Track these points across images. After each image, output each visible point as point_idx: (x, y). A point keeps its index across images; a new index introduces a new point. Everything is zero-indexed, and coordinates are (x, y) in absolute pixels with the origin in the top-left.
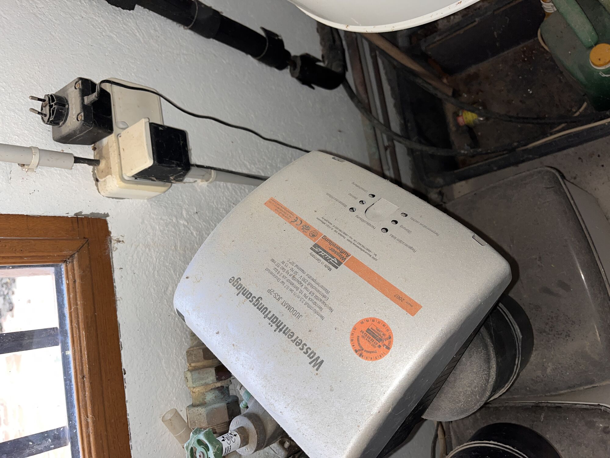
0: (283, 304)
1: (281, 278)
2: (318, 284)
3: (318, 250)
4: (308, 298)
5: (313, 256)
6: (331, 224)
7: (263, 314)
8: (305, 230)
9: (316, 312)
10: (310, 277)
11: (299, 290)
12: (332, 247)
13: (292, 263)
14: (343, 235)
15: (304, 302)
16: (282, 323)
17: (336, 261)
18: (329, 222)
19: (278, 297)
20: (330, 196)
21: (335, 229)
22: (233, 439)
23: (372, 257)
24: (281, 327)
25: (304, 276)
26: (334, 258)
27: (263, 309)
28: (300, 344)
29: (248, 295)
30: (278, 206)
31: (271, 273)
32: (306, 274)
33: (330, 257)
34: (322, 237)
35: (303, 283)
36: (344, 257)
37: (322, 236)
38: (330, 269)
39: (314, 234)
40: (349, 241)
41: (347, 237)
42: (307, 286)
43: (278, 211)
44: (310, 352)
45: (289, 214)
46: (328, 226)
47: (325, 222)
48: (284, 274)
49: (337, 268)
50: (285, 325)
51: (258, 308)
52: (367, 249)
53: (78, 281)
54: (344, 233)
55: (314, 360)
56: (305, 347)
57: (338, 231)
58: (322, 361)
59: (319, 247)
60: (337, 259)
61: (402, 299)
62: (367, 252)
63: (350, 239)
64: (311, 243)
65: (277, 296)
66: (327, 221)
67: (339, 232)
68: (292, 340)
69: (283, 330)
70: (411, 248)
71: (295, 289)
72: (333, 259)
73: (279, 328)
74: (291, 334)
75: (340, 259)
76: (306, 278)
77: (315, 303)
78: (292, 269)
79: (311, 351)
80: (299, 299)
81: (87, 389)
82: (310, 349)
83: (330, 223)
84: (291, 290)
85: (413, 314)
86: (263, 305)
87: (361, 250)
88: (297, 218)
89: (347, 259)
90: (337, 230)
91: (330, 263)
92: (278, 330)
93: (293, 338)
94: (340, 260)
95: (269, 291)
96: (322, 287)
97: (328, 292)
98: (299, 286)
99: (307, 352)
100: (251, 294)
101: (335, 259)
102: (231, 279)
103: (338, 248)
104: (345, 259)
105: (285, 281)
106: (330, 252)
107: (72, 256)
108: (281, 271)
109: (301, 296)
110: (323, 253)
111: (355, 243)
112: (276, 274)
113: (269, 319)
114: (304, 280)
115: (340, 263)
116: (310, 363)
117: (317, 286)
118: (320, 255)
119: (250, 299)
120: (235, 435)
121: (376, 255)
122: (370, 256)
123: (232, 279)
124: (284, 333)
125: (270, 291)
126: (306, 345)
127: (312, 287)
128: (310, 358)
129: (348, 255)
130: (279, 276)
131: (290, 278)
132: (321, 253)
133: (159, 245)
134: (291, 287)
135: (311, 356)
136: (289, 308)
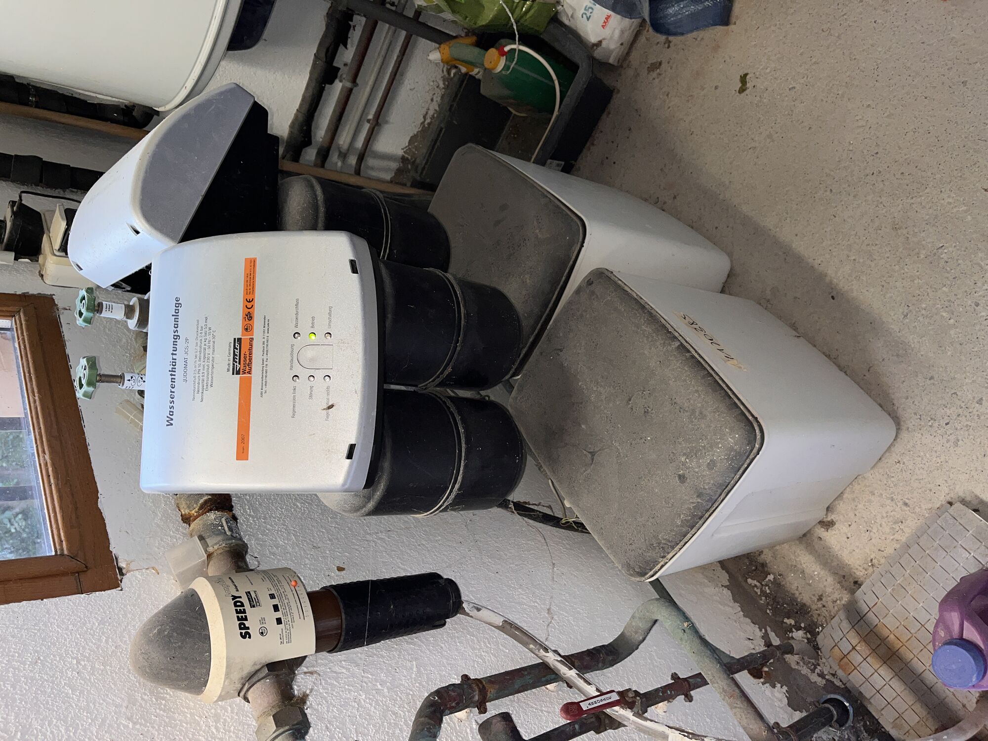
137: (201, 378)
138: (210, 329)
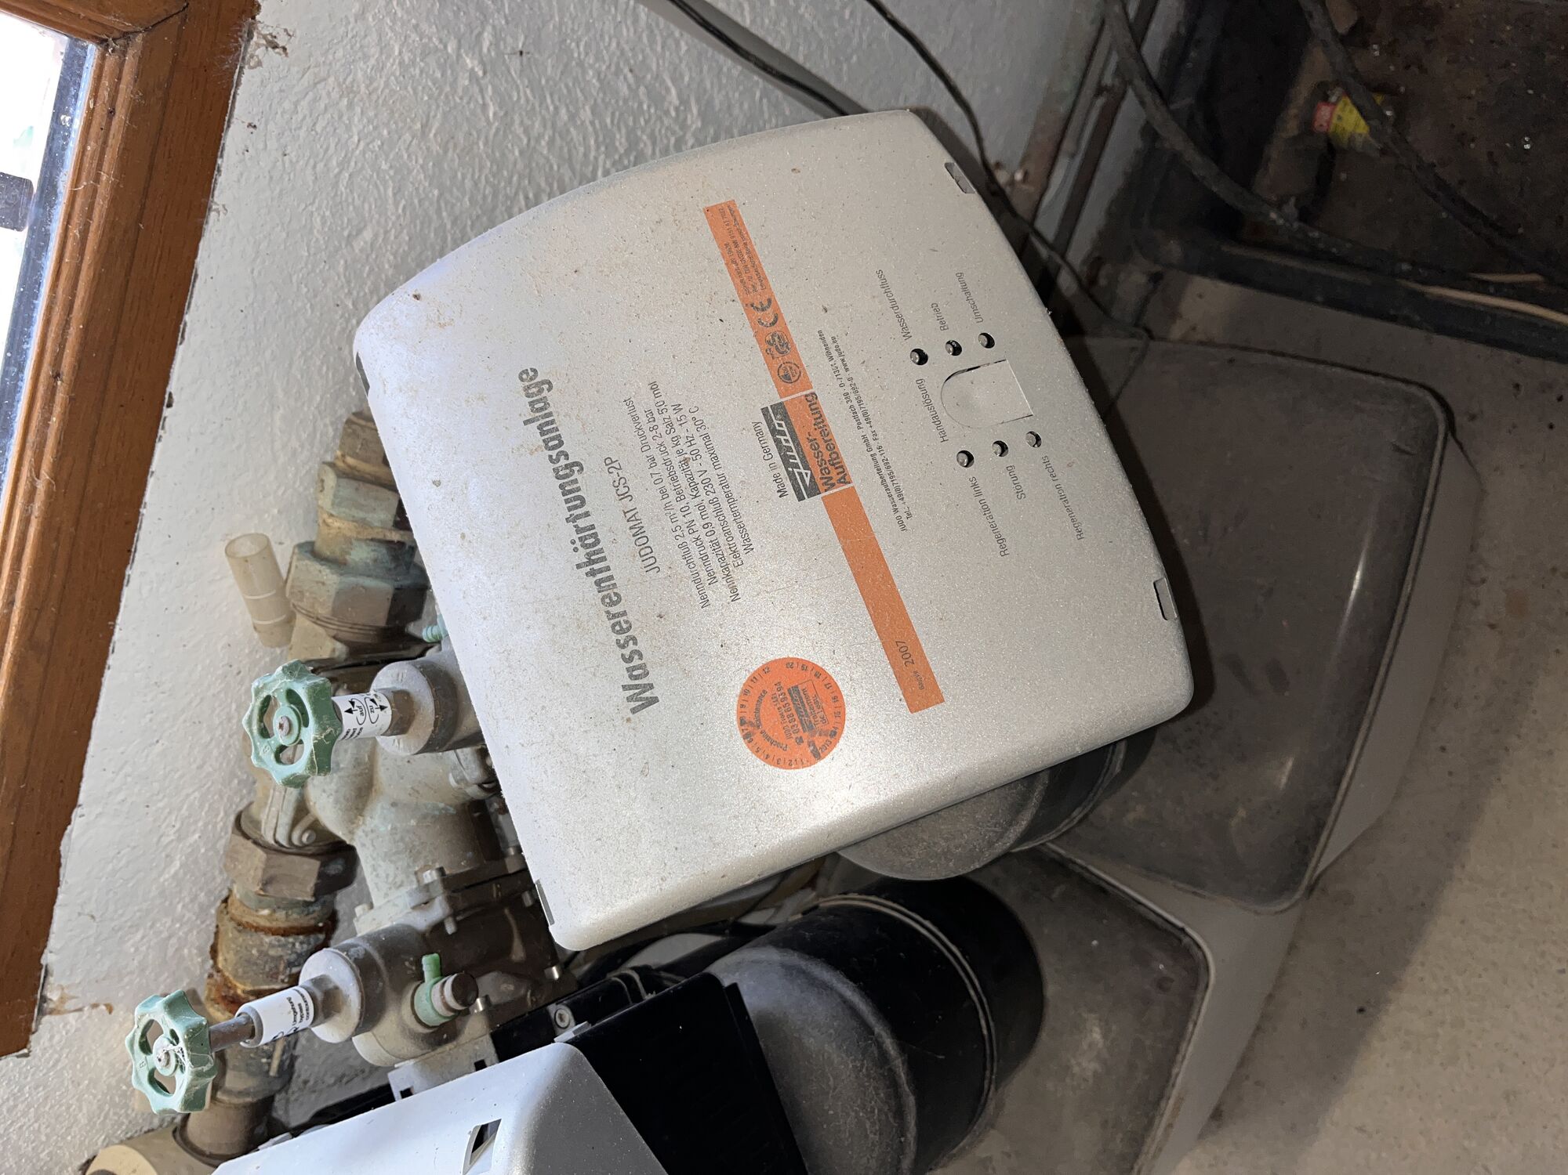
0: (629, 515)
1: (654, 445)
2: (736, 515)
3: (780, 425)
4: (696, 535)
5: (759, 433)
6: (847, 370)
7: (570, 509)
8: (773, 348)
9: (697, 581)
10: (725, 485)
11: (683, 504)
12: (816, 434)
13: (700, 425)
14: (861, 416)
15: (681, 541)
16: (604, 559)
17: (807, 480)
18: (843, 360)
19: (622, 490)
20: (884, 284)
21: (848, 389)
22: (374, 716)
23: (898, 514)
24: (596, 566)
25: (712, 474)
26: (806, 467)
27: (575, 500)
28: (622, 631)
29: (552, 440)
30: (738, 238)
31: (635, 419)
32: (720, 472)
33: (798, 461)
34: (805, 393)
35: (702, 492)
36: (831, 478)
37: (808, 392)
38: (782, 493)
39: (789, 374)
40: (866, 441)
41: (866, 430)
42: (705, 503)
43: (730, 251)
44: (636, 662)
45: (755, 280)
46: (836, 370)
47: (835, 354)
48: (667, 439)
49: (801, 498)
50: (608, 569)
51: (561, 487)
52: (898, 490)
53: (121, 114)
54: (865, 414)
55: (636, 687)
56: (631, 646)
57: (853, 397)
58: (654, 700)
59: (785, 417)
60: (812, 476)
61: (910, 660)
62: (895, 496)
63: (870, 437)
64: (771, 395)
65: (621, 486)
66: (840, 354)
67: (855, 403)
68: (608, 612)
69: (599, 576)
70: (1000, 540)
71: (673, 495)
72: (802, 470)
73: (591, 567)
74: (613, 595)
75: (822, 478)
76: (715, 482)
77: (705, 558)
78: (690, 441)
79: (640, 662)
80: (673, 526)
81: (57, 409)
82: (641, 657)
83: (845, 365)
84: (664, 493)
85: (913, 708)
86: (578, 489)
87: (883, 481)
88: (769, 301)
89: (835, 490)
90: (852, 395)
91: (791, 476)
92: (588, 569)
93: (614, 610)
94: (819, 483)
95: (609, 463)
96: (742, 527)
97: (749, 548)
98: (687, 492)
99: (630, 659)
100: (561, 443)
101: (809, 472)
102: (526, 372)
103: (831, 447)
104: (833, 485)
105: (659, 460)
106: (806, 446)
107: (126, 35)
108: (662, 429)
109: (682, 520)
110: (786, 439)
111: (878, 457)
112: (646, 428)
113: (579, 530)
114: (707, 483)
115: (813, 491)
116: (625, 688)
117: (730, 518)
118: (778, 442)
119: (554, 453)
120: (382, 708)
121: (909, 515)
122: (896, 511)
123: (531, 374)
124: (598, 583)
125: (612, 462)
126: (635, 643)
127: (718, 512)
128: (631, 677)
129: (844, 479)
130: (649, 439)
131: (676, 460)
132: (782, 438)
133: (380, 101)
134: (667, 483)
135: (635, 673)
136: (638, 532)
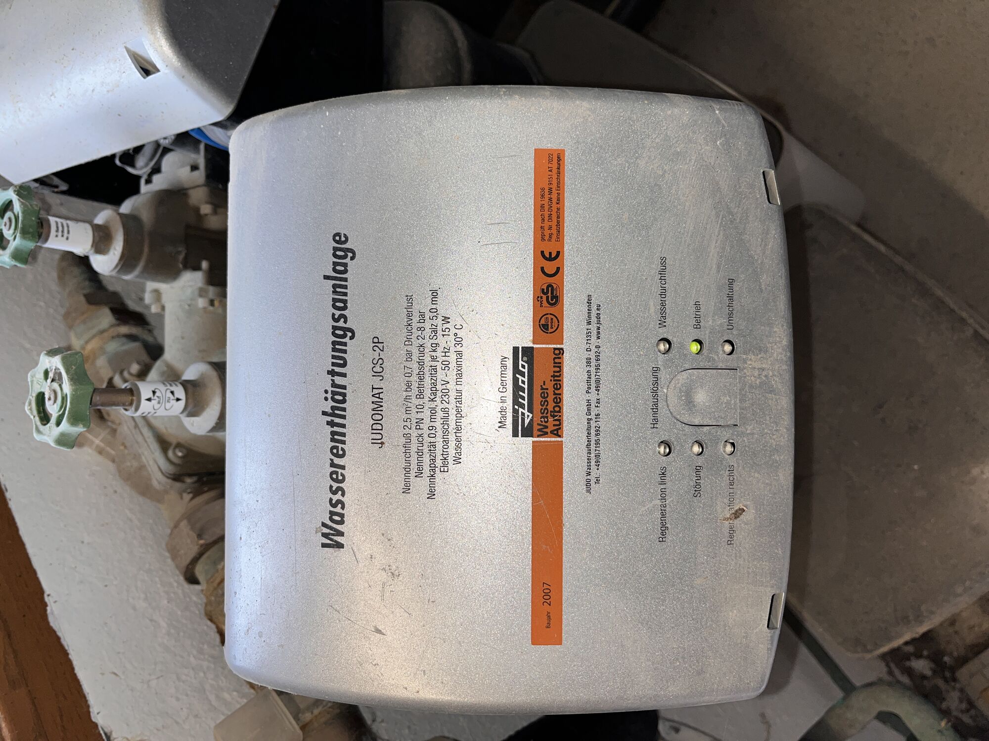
137: (427, 439)
138: (446, 319)
